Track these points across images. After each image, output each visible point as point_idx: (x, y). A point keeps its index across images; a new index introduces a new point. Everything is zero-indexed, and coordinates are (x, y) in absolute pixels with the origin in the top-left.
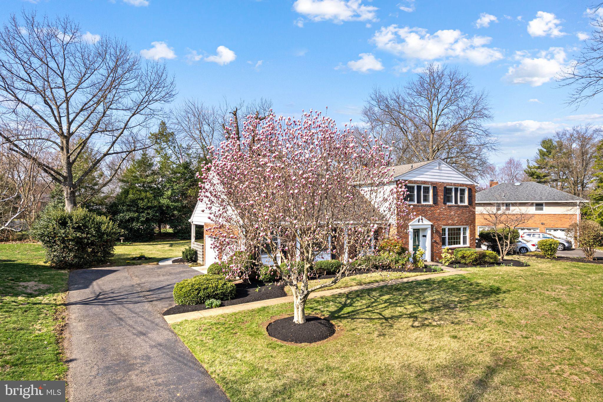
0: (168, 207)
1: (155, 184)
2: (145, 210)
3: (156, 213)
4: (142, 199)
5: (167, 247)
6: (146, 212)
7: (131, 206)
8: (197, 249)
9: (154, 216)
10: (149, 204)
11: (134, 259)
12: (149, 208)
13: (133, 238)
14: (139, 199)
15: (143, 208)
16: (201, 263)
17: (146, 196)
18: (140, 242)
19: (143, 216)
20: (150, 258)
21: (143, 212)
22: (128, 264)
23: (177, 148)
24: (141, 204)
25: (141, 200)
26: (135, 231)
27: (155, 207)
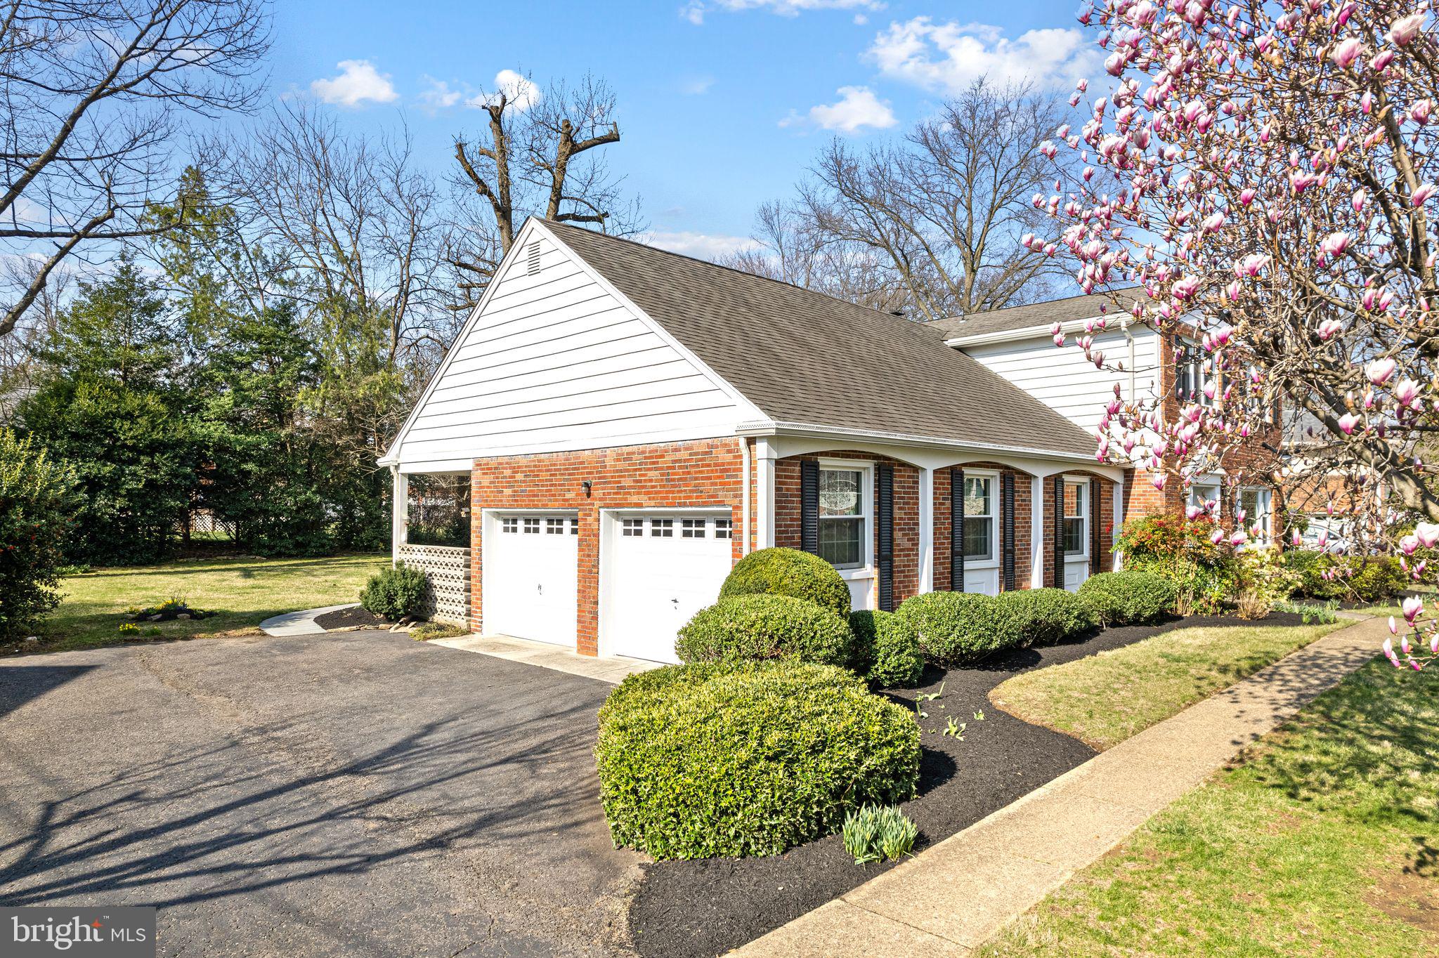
0: (222, 447)
1: (168, 376)
2: (141, 452)
3: (182, 464)
4: (129, 416)
5: (234, 579)
6: (145, 459)
7: (87, 437)
8: (429, 570)
9: (174, 474)
10: (158, 435)
11: (143, 617)
12: (155, 448)
13: (94, 554)
14: (115, 415)
15: (133, 448)
16: (461, 623)
17: (143, 409)
18: (125, 566)
19: (134, 474)
20: (211, 614)
21: (135, 461)
22: (130, 639)
23: (244, 257)
24: (127, 433)
25: (123, 418)
26: (104, 526)
27: (180, 443)
